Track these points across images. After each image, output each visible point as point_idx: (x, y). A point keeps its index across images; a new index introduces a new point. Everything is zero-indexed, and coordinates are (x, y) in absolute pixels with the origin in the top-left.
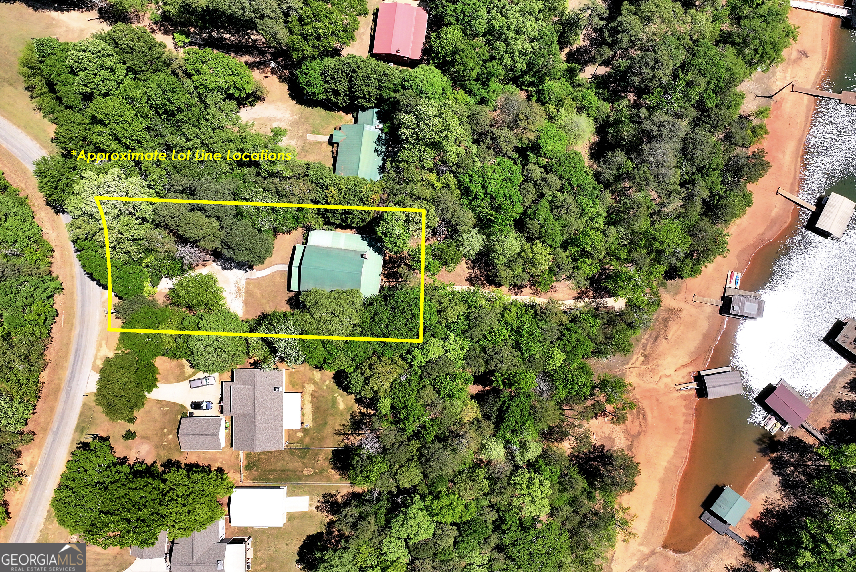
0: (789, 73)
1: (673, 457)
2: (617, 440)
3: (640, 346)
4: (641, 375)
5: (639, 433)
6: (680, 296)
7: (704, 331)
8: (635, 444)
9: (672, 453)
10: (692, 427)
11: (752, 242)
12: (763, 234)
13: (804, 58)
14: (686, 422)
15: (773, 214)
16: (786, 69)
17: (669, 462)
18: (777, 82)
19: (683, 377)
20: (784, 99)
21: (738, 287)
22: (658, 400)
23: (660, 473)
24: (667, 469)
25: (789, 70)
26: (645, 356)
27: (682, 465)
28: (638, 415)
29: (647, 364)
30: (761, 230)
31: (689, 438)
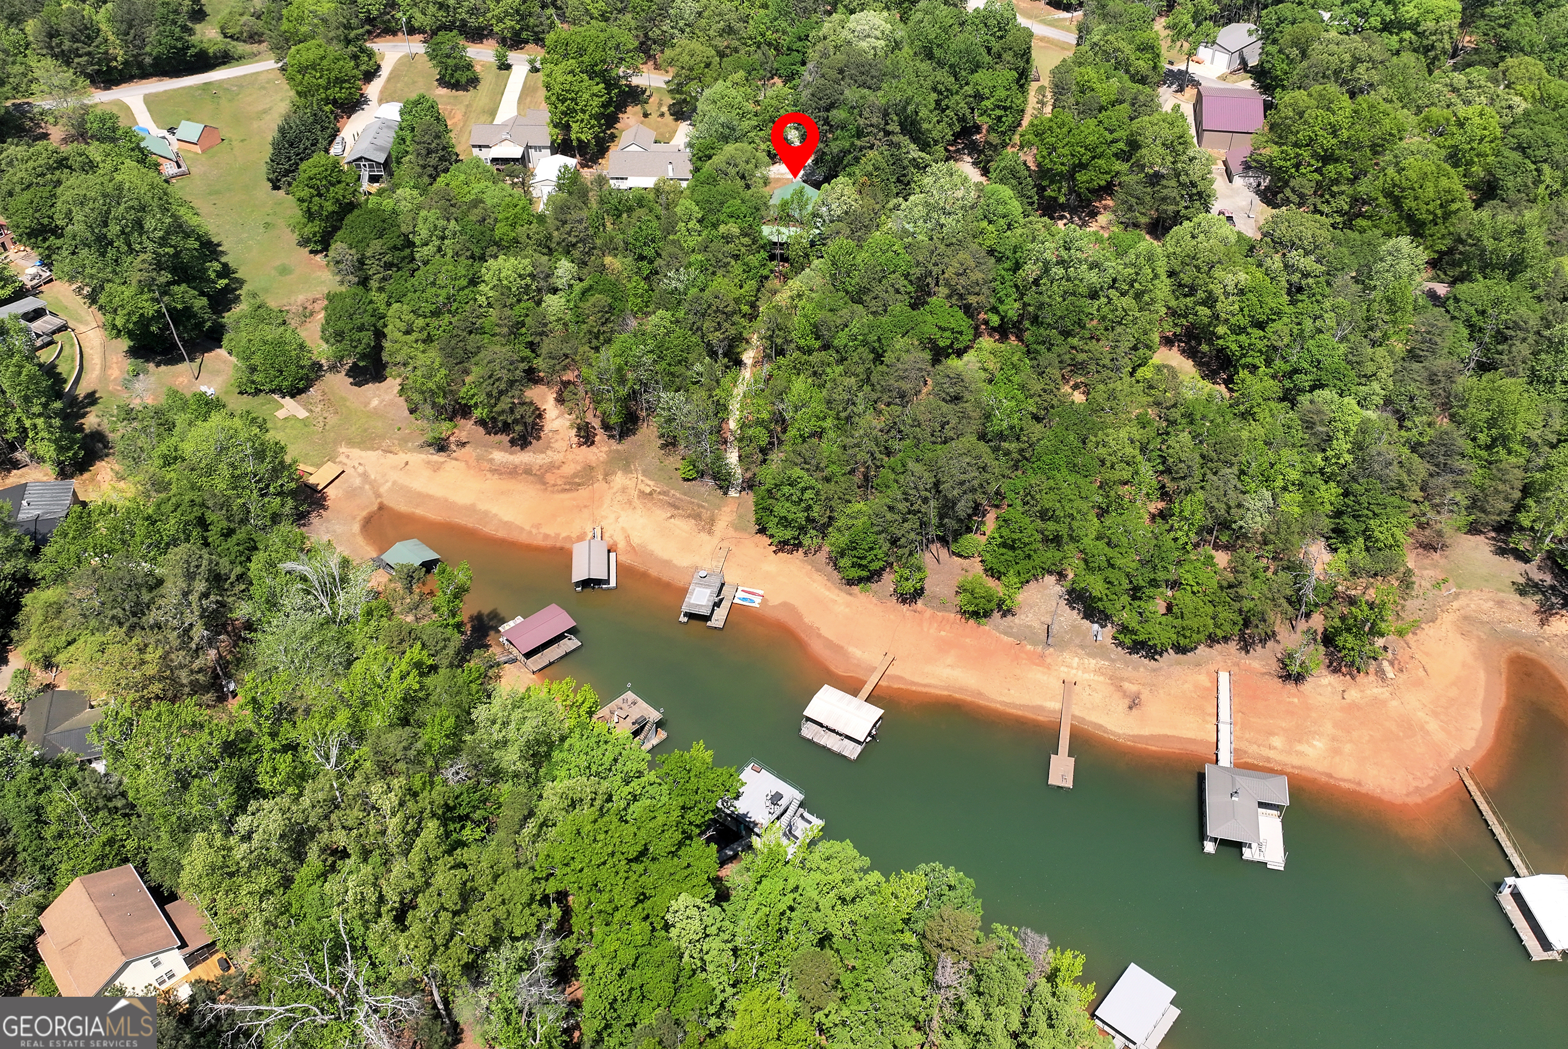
0: (1096, 678)
1: (500, 520)
2: (543, 456)
3: (665, 489)
4: (624, 490)
5: (545, 484)
6: (731, 532)
7: (675, 562)
8: (531, 478)
9: (506, 519)
10: (539, 541)
11: (806, 620)
12: (819, 636)
13: (1127, 702)
14: (546, 536)
15: (852, 649)
16: (1103, 674)
17: (496, 515)
18: (1076, 659)
19: (611, 537)
20: (1049, 669)
21: (736, 601)
22: (585, 506)
23: (482, 506)
24: (486, 513)
25: (1102, 678)
26: (651, 494)
27: (489, 529)
28: (569, 483)
29: (639, 497)
30: (827, 632)
31: (523, 538)
